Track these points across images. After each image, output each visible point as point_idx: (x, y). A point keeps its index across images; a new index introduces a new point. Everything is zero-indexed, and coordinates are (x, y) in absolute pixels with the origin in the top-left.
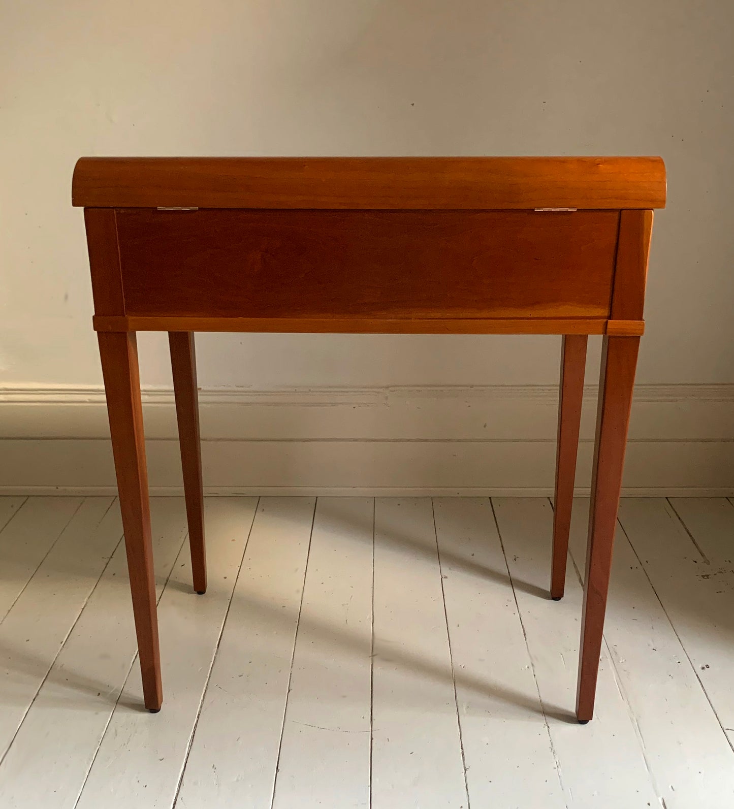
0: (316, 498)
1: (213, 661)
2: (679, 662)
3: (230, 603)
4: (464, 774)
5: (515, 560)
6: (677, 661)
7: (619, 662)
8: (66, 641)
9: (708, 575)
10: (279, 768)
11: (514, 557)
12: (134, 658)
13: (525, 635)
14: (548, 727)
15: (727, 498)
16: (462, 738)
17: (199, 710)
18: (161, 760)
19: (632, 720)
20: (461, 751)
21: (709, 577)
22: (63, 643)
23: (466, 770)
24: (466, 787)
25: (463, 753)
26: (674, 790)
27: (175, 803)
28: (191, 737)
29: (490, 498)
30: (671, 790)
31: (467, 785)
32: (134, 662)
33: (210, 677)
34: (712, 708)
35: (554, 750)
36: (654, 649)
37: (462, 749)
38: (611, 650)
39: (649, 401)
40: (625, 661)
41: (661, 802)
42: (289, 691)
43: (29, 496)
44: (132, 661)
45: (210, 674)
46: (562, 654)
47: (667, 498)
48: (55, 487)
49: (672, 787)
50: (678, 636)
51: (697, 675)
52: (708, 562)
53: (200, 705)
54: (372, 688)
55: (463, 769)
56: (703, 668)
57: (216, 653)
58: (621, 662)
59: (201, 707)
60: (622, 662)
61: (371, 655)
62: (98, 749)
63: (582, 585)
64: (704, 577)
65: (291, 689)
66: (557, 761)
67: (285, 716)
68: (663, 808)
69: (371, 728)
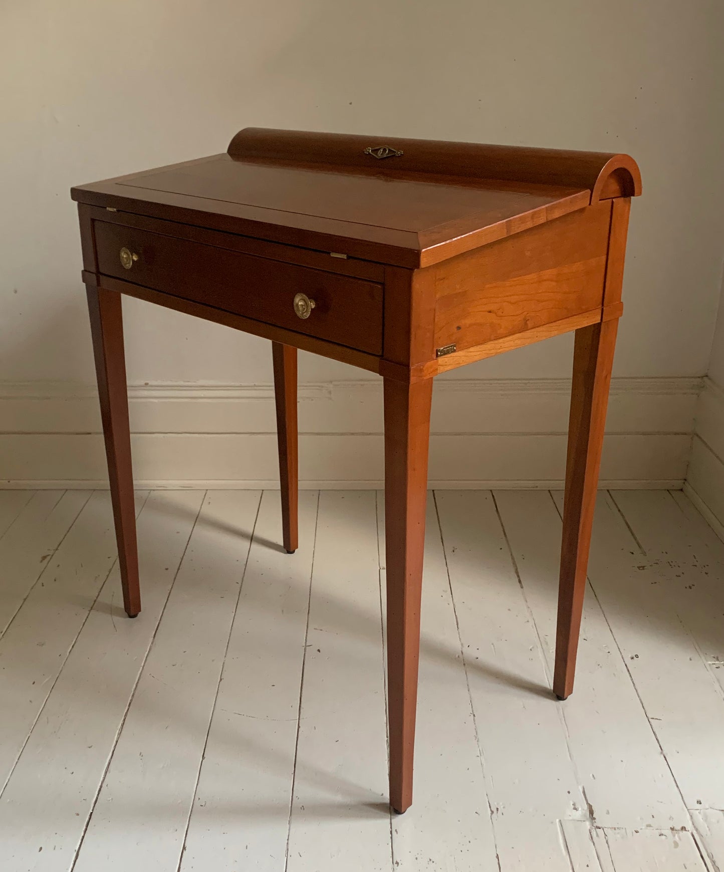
0: (261, 491)
1: (148, 650)
2: (609, 652)
5: (453, 551)
6: (607, 651)
7: (549, 652)
8: (6, 631)
10: (205, 756)
11: (452, 549)
12: (71, 647)
13: (457, 625)
14: (474, 715)
15: (668, 490)
16: (388, 727)
17: (130, 698)
18: (89, 747)
19: (558, 710)
20: (386, 739)
21: (645, 568)
22: (3, 633)
25: (388, 741)
26: (594, 778)
27: (100, 790)
28: (120, 725)
29: (433, 491)
30: (593, 778)
32: (71, 651)
33: (144, 666)
34: (639, 696)
35: (478, 739)
36: (584, 639)
37: (388, 737)
38: (543, 640)
41: (581, 790)
42: (221, 680)
44: (69, 651)
45: (144, 663)
46: (493, 644)
47: (608, 490)
48: (7, 481)
49: (593, 776)
50: (609, 626)
51: (626, 665)
52: (644, 554)
53: (132, 693)
54: (302, 678)
56: (632, 658)
57: (152, 643)
58: (551, 651)
59: (133, 696)
61: (304, 645)
62: (29, 737)
63: (518, 576)
64: (639, 568)
65: (222, 678)
66: (481, 750)
67: (215, 705)
68: (583, 797)
69: (299, 716)
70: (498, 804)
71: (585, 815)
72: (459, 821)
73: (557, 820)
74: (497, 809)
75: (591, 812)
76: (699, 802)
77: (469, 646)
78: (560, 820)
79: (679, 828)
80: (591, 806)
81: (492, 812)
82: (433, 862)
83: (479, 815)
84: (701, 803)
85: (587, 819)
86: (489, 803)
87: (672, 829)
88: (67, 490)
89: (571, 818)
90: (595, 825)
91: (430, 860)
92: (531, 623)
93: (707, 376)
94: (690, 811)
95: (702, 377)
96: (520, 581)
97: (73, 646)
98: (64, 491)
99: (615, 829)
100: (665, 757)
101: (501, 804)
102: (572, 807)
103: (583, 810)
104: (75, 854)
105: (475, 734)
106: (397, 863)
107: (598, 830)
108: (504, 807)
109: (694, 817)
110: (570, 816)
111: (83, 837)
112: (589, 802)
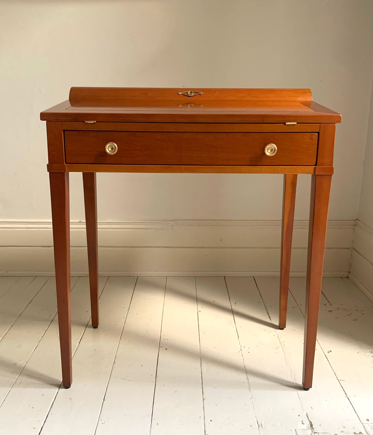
0: (137, 277)
1: (76, 349)
4: (202, 401)
7: (285, 349)
10: (105, 399)
11: (235, 303)
12: (35, 348)
13: (238, 337)
14: (248, 379)
15: (341, 277)
16: (203, 385)
18: (43, 395)
19: (291, 376)
20: (202, 391)
21: (332, 311)
23: (203, 399)
24: (204, 408)
25: (203, 392)
27: (47, 416)
29: (224, 277)
30: (311, 409)
31: (204, 407)
32: (35, 349)
34: (333, 370)
35: (251, 390)
37: (203, 390)
38: (282, 344)
40: (289, 349)
41: (306, 415)
42: (114, 363)
44: (34, 349)
46: (257, 346)
48: (6, 272)
49: (311, 407)
51: (325, 355)
52: (331, 305)
54: (157, 362)
55: (202, 399)
56: (329, 352)
57: (78, 346)
60: (287, 349)
61: (159, 346)
63: (269, 315)
64: (329, 311)
65: (115, 362)
66: (252, 396)
67: (111, 375)
68: (307, 418)
69: (156, 380)
70: (262, 422)
71: (308, 427)
72: (241, 430)
74: (262, 424)
75: (311, 425)
76: (368, 420)
77: (244, 347)
78: (295, 429)
79: (358, 433)
80: (311, 422)
81: (259, 426)
83: (252, 427)
84: (369, 421)
85: (309, 429)
86: (257, 421)
87: (355, 433)
88: (36, 276)
90: (314, 431)
92: (276, 336)
93: (357, 220)
94: (363, 424)
95: (355, 220)
96: (269, 317)
97: (36, 347)
99: (324, 433)
100: (348, 398)
101: (264, 422)
102: (301, 423)
103: (307, 424)
105: (249, 388)
107: (315, 434)
108: (265, 424)
109: (366, 427)
110: (300, 427)
112: (310, 420)
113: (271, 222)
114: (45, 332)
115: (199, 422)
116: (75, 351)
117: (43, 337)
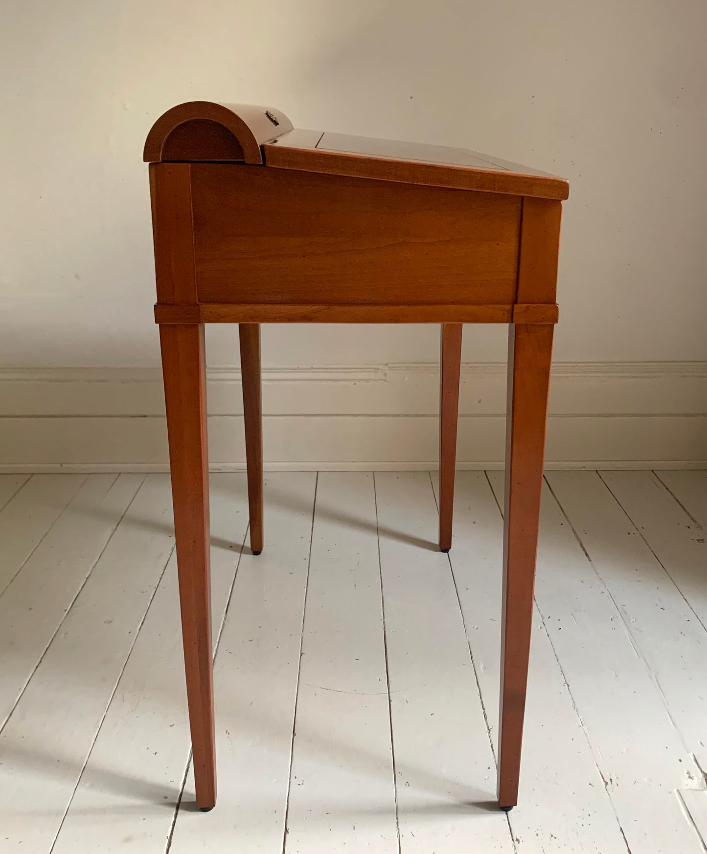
0: (317, 473)
1: (221, 626)
2: (688, 621)
3: (237, 570)
4: (488, 734)
6: (687, 620)
7: (630, 621)
8: (70, 610)
9: (703, 539)
10: (295, 732)
12: (140, 625)
14: (568, 685)
16: (482, 699)
18: (171, 726)
19: (651, 678)
20: (483, 711)
21: (704, 541)
22: (67, 611)
23: (489, 730)
24: (492, 747)
25: (484, 713)
26: (703, 745)
29: (485, 471)
30: (701, 746)
31: (492, 745)
32: (140, 628)
33: (219, 642)
35: (577, 708)
36: (662, 609)
37: (484, 709)
38: (620, 610)
39: (634, 377)
40: (636, 620)
41: (692, 758)
42: (302, 654)
43: (33, 474)
44: (138, 628)
45: (219, 639)
46: (573, 614)
47: (652, 470)
48: (59, 465)
49: (701, 743)
50: (683, 596)
52: (700, 527)
54: (386, 651)
55: (487, 730)
57: (225, 619)
60: (633, 621)
61: (382, 619)
62: (105, 716)
63: (584, 550)
64: (698, 540)
65: (303, 652)
66: (582, 720)
67: (298, 680)
68: (696, 765)
69: (389, 689)
70: (610, 775)
71: (702, 784)
72: (574, 793)
73: (675, 790)
74: (611, 780)
77: (549, 617)
78: (678, 790)
81: (606, 783)
82: (555, 838)
83: (593, 786)
85: (704, 788)
86: (601, 774)
88: (120, 473)
89: (688, 787)
91: (552, 836)
92: (607, 593)
96: (587, 555)
97: (142, 623)
98: (117, 475)
101: (614, 774)
102: (688, 775)
103: (699, 779)
104: (167, 841)
105: (573, 704)
106: (518, 840)
108: (617, 778)
110: (687, 785)
111: (174, 822)
112: (703, 770)
113: (578, 365)
114: (155, 591)
115: (488, 778)
116: (221, 629)
117: (152, 600)
